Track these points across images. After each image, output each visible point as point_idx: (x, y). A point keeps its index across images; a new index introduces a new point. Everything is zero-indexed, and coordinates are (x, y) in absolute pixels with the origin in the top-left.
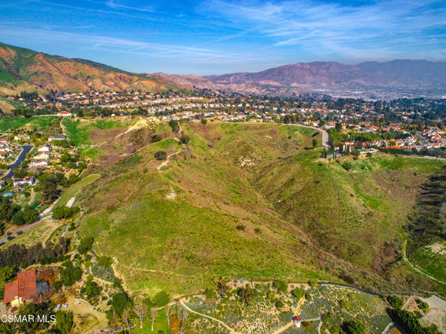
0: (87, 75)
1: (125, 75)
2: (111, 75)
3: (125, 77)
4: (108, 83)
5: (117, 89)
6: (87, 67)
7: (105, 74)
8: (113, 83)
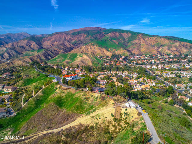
0: (161, 44)
1: (188, 43)
2: (177, 44)
3: (187, 45)
4: (172, 49)
5: (176, 53)
6: (163, 39)
7: (173, 43)
8: (175, 49)
